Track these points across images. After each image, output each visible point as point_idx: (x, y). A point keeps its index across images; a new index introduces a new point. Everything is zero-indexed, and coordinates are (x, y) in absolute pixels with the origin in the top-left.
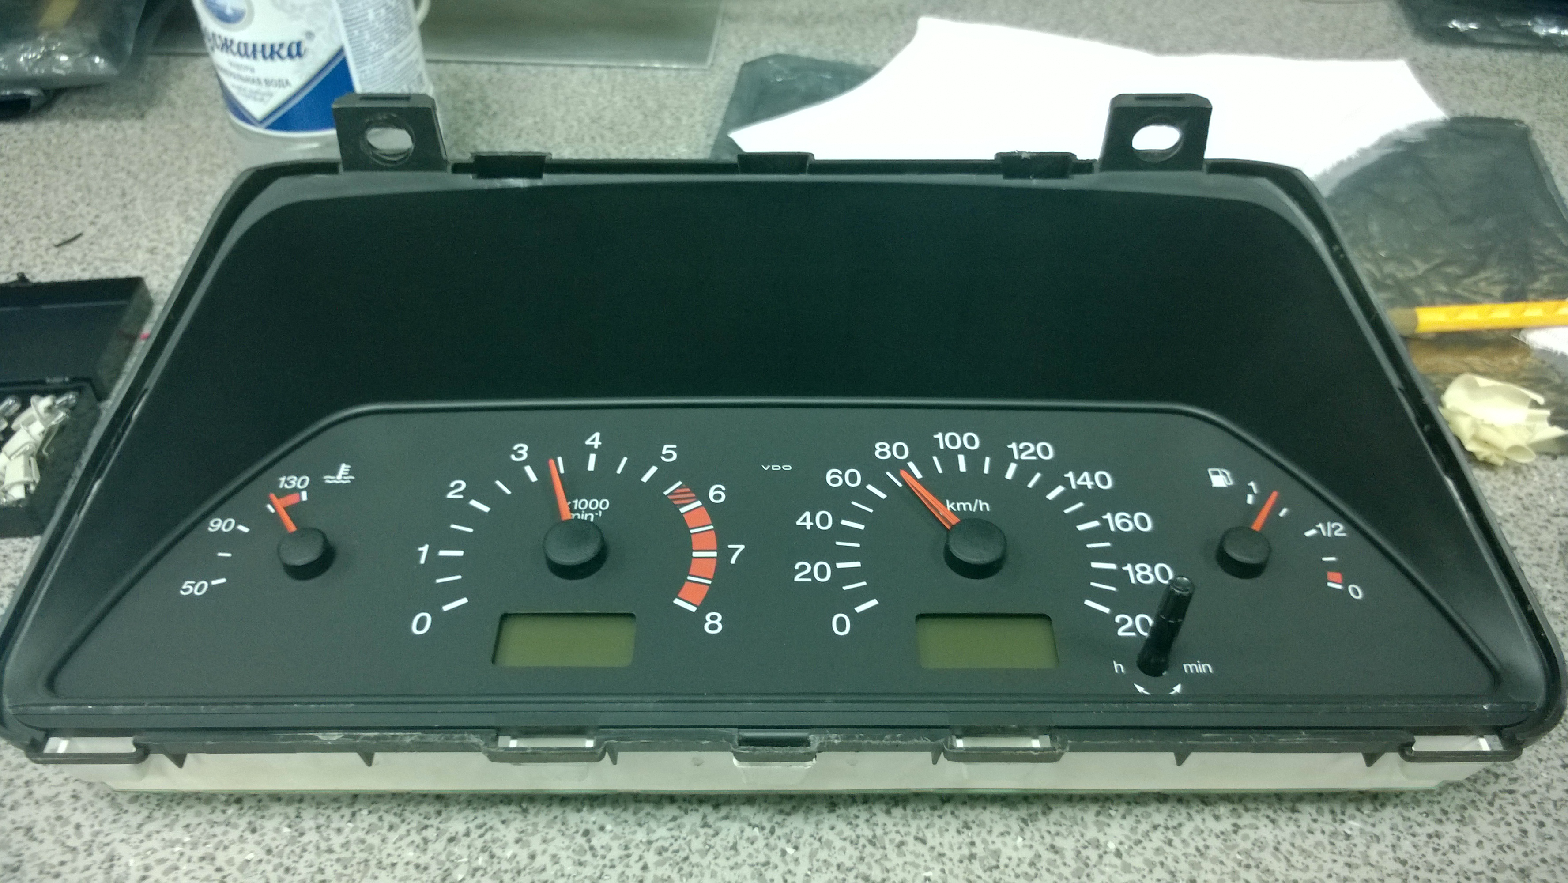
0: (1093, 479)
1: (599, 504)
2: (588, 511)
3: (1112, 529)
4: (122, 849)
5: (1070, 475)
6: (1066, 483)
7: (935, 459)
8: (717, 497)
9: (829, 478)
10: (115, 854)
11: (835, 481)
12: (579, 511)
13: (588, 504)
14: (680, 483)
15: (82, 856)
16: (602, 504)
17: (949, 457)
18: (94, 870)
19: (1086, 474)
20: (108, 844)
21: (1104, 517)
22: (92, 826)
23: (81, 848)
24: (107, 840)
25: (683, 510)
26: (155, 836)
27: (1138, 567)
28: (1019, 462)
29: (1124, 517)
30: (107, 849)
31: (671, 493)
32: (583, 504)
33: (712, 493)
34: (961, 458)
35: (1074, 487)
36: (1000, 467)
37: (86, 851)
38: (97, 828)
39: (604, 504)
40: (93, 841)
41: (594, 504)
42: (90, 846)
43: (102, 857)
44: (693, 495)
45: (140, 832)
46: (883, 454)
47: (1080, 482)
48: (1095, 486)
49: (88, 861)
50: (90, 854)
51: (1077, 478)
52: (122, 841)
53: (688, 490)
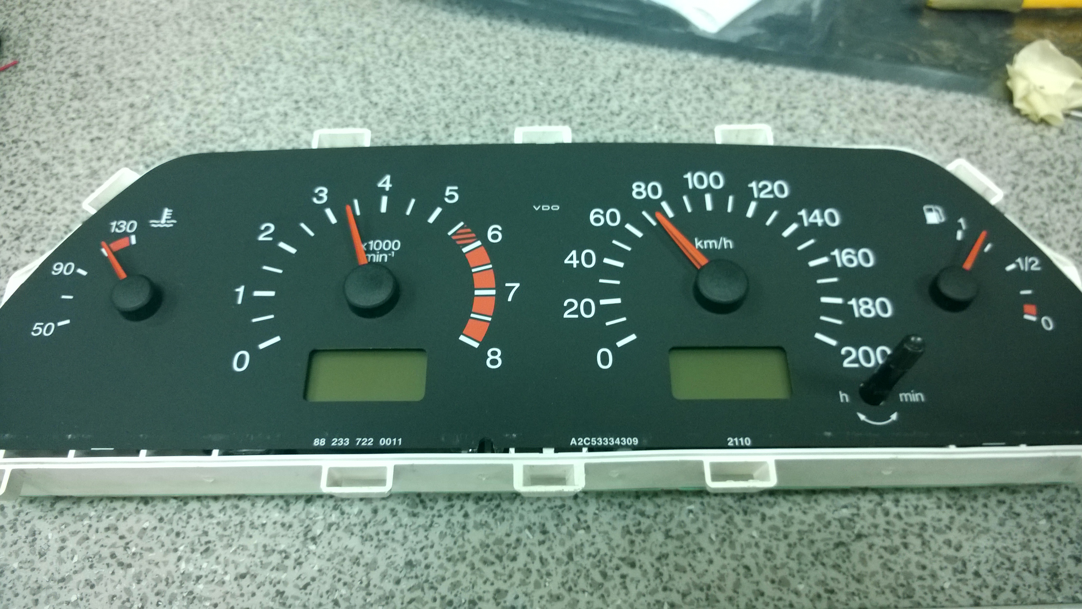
0: (822, 216)
1: (391, 245)
2: (382, 251)
3: (839, 265)
4: (41, 525)
5: (803, 213)
6: (799, 220)
7: (685, 198)
8: (495, 237)
9: (592, 217)
10: (36, 529)
11: (597, 220)
12: (374, 252)
13: (382, 245)
14: (462, 224)
15: (9, 533)
16: (394, 245)
17: (697, 197)
18: (20, 543)
19: (817, 212)
20: (28, 522)
21: (833, 253)
22: (14, 507)
23: (7, 527)
24: (27, 518)
25: (465, 250)
26: (66, 512)
27: (862, 300)
28: (759, 200)
29: (849, 253)
30: (29, 526)
31: (455, 234)
32: (378, 245)
33: (490, 234)
34: (708, 197)
35: (806, 224)
36: (741, 206)
37: (11, 528)
38: (18, 508)
39: (396, 245)
40: (16, 520)
41: (387, 245)
42: (15, 524)
43: (26, 532)
44: (473, 235)
45: (54, 509)
46: (639, 194)
47: (811, 220)
48: (825, 223)
49: (15, 537)
50: (15, 531)
51: (809, 214)
52: (40, 518)
53: (469, 230)
